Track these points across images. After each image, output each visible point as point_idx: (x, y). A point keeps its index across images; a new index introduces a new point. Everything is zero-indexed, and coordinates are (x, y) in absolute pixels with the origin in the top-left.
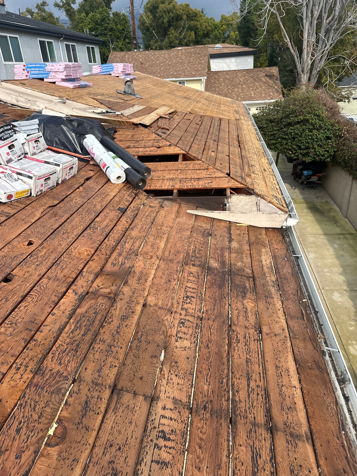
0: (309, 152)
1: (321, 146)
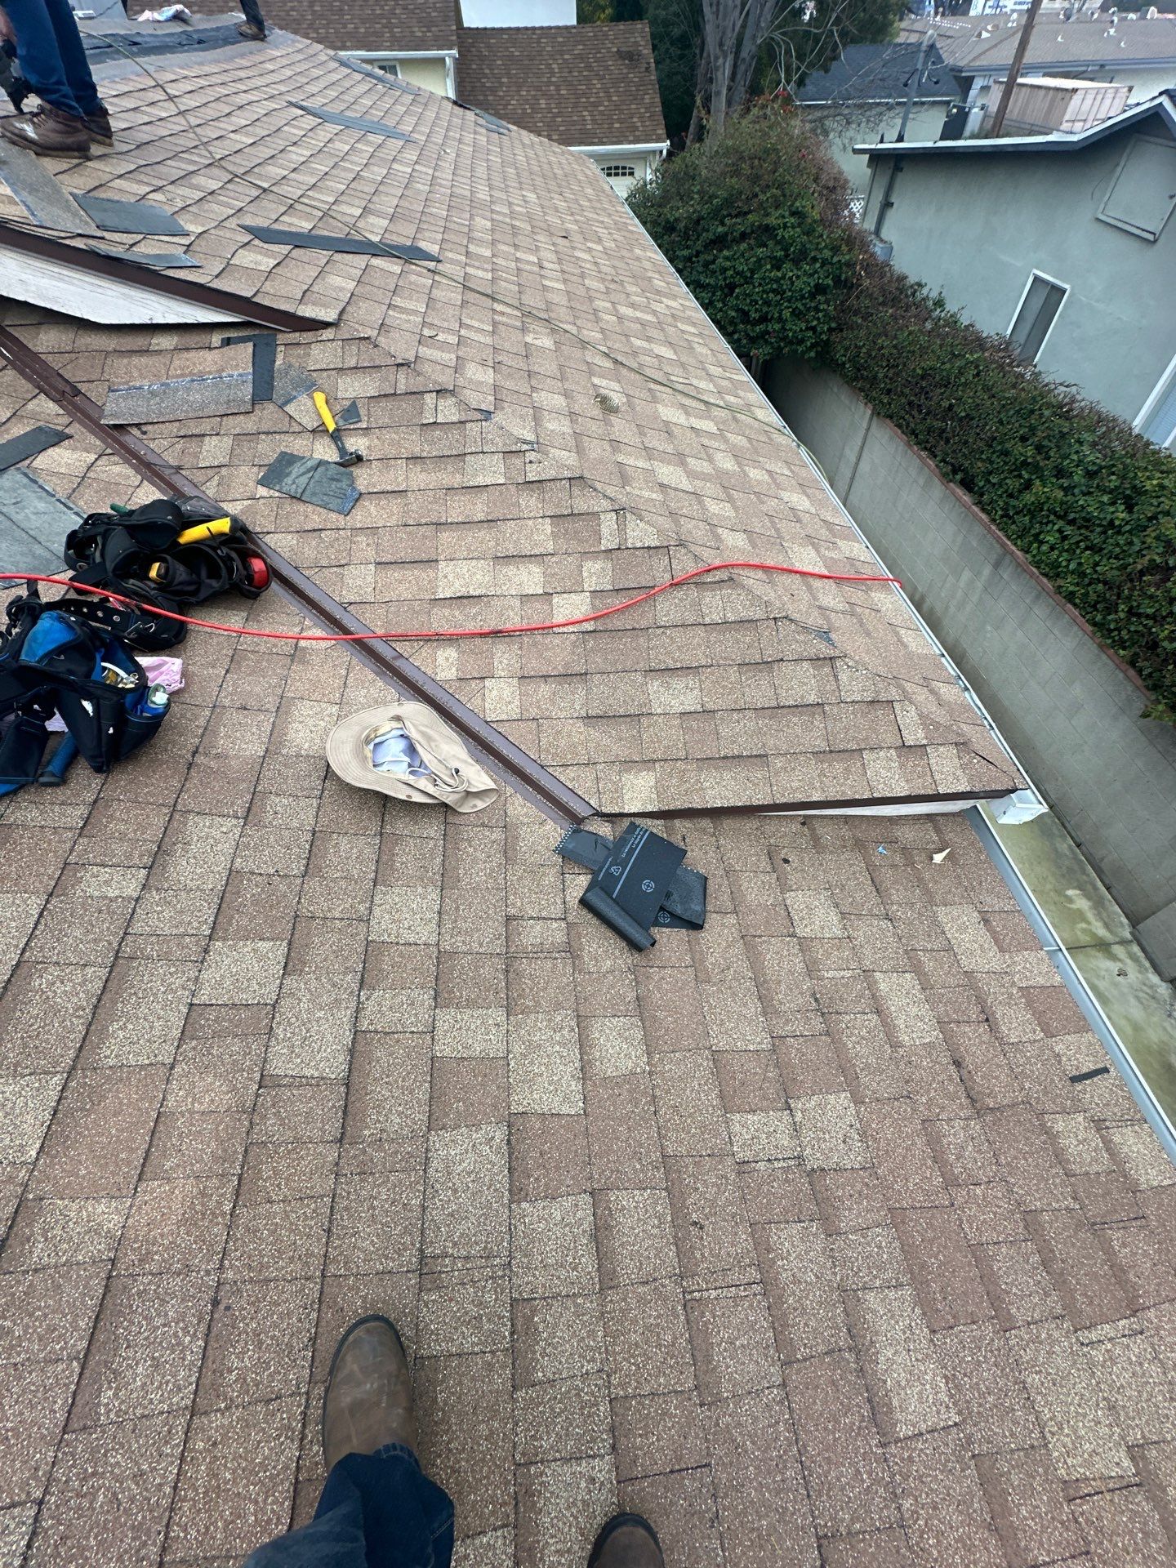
0: (768, 333)
1: (801, 312)
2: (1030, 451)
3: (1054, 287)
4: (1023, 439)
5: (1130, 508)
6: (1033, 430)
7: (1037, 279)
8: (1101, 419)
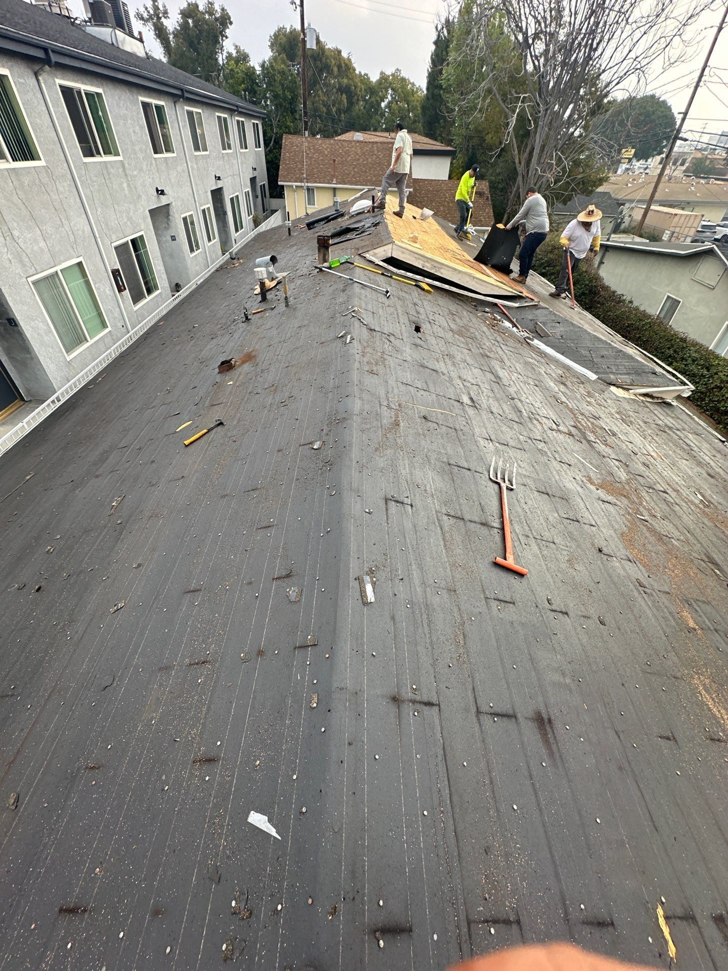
2: (672, 352)
3: (676, 300)
4: (669, 348)
5: (708, 371)
6: (672, 346)
7: (669, 297)
8: (697, 344)
